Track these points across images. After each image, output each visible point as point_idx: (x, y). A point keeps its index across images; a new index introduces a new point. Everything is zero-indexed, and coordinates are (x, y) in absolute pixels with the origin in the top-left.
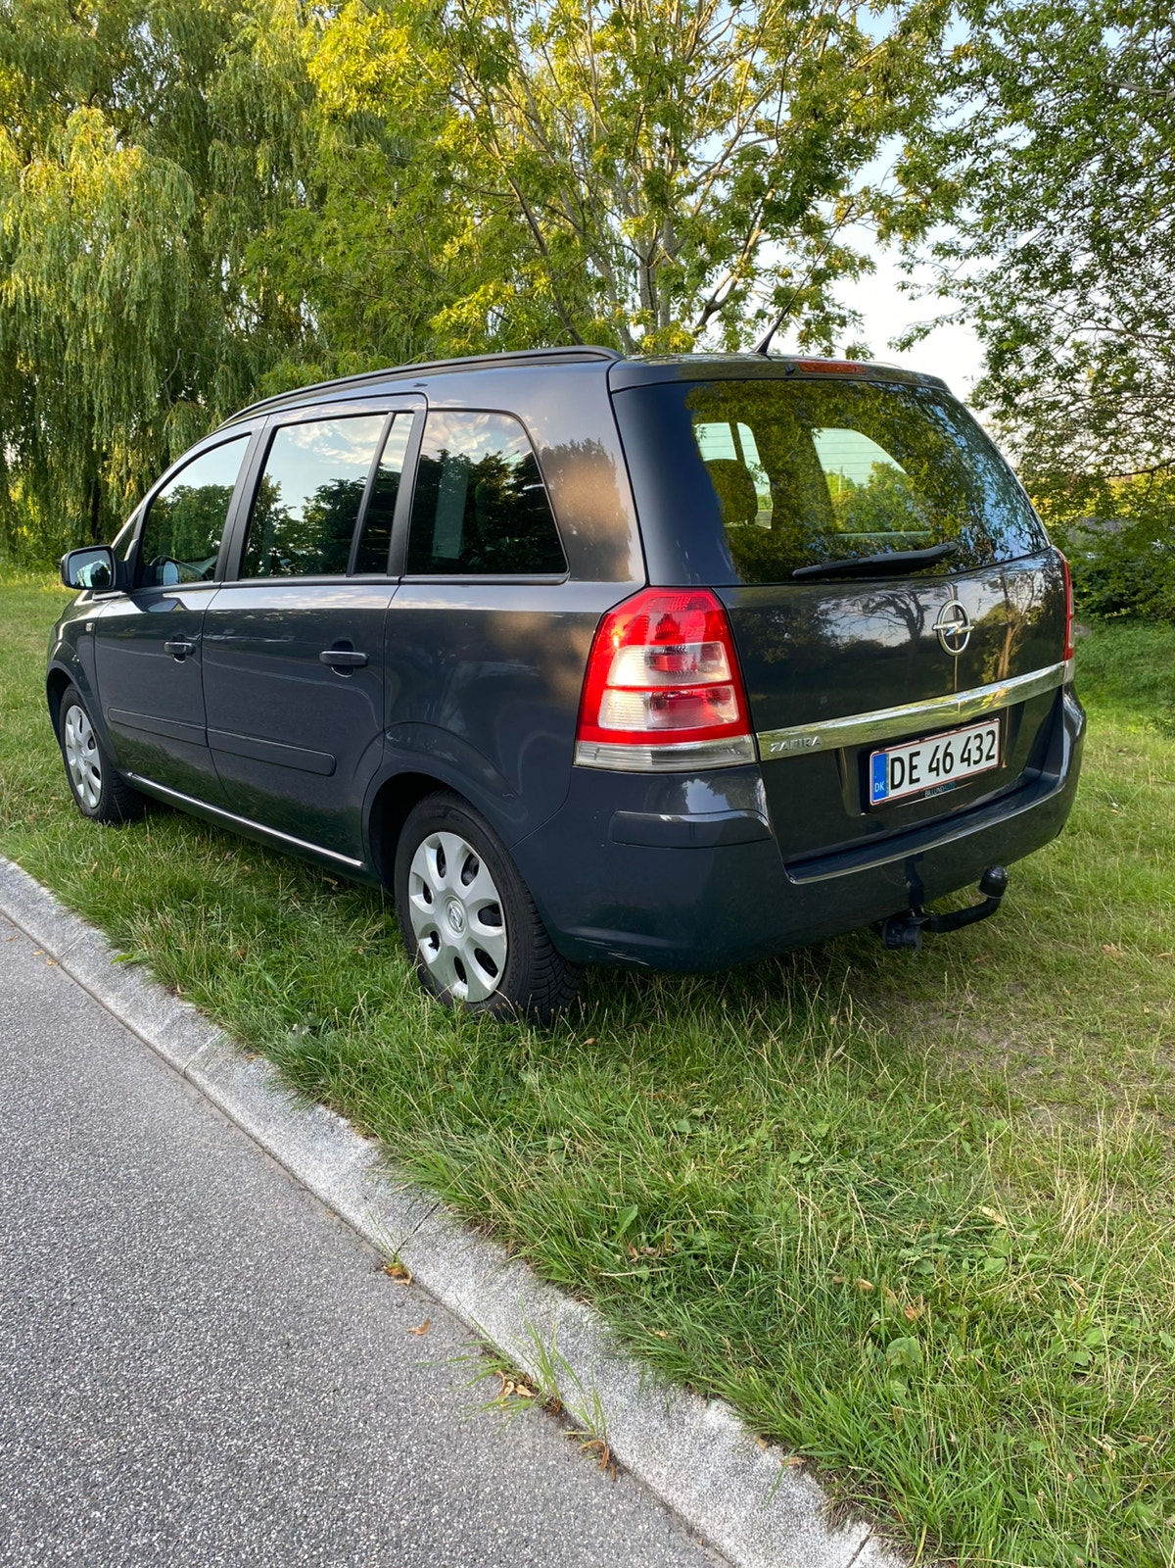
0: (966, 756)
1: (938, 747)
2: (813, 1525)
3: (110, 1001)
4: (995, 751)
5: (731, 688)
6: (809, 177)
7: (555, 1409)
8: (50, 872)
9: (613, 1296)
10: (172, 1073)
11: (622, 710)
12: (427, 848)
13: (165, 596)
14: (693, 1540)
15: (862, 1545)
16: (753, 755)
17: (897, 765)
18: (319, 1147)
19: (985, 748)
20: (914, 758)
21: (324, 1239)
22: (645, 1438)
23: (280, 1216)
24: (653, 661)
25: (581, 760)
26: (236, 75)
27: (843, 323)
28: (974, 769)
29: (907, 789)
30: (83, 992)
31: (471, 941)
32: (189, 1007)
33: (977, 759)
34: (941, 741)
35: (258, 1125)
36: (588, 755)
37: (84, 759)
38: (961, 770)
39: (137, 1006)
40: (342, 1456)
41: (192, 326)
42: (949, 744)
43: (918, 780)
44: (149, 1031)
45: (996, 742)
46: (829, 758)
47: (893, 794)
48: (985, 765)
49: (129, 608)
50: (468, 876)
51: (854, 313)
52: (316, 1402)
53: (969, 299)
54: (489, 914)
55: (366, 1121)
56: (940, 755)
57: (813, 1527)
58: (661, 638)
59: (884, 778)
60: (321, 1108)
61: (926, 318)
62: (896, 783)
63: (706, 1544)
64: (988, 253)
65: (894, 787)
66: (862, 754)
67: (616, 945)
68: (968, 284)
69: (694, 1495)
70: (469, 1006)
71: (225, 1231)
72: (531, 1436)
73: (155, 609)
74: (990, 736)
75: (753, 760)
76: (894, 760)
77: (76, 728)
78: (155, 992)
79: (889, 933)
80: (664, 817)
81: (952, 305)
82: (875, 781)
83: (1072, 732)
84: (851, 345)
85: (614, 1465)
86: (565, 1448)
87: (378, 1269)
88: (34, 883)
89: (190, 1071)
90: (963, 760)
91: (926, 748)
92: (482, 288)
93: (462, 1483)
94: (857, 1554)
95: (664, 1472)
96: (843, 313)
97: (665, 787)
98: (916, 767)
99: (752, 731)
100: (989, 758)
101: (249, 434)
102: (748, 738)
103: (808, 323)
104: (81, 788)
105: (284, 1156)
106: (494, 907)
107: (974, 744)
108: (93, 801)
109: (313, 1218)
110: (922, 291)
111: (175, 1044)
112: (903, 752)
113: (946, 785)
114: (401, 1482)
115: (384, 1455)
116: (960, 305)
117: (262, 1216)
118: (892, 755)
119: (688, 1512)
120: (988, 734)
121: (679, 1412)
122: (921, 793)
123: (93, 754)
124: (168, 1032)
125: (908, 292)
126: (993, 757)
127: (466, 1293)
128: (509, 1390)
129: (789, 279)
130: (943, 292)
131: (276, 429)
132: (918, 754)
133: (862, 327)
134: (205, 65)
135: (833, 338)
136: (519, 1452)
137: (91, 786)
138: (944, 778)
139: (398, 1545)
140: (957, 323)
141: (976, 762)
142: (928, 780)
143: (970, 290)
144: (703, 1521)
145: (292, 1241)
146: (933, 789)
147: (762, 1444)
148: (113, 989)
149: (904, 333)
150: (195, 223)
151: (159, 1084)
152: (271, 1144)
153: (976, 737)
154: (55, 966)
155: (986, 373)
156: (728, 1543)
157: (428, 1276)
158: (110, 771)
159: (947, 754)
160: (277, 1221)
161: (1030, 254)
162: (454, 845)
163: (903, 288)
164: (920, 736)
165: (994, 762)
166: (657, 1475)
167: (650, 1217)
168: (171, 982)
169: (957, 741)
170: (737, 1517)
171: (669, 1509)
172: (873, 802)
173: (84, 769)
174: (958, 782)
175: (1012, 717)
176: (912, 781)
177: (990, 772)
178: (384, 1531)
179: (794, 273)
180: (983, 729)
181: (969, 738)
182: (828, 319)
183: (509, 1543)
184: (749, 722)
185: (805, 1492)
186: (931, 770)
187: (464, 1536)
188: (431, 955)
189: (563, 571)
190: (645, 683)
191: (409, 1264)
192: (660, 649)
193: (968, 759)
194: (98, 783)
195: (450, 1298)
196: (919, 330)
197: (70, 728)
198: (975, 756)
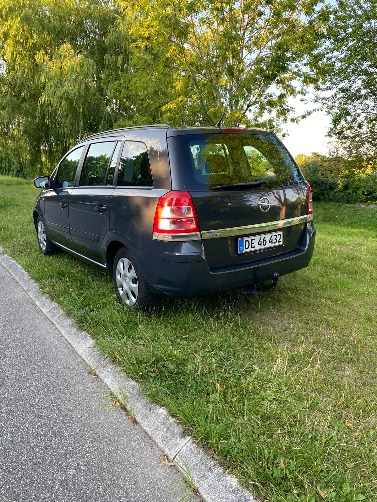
0: (271, 241)
1: (261, 238)
2: (178, 436)
3: (37, 303)
4: (281, 240)
5: (194, 219)
6: (277, 67)
7: (124, 409)
8: (27, 268)
9: (144, 380)
10: (49, 322)
11: (164, 225)
12: (121, 262)
13: (64, 190)
14: (150, 440)
15: (188, 441)
16: (200, 237)
17: (247, 242)
18: (81, 342)
19: (278, 239)
20: (253, 241)
21: (78, 365)
22: (144, 415)
23: (68, 359)
24: (173, 211)
25: (154, 238)
26: (113, 35)
27: (289, 111)
28: (274, 245)
29: (250, 249)
30: (31, 301)
31: (130, 288)
32: (56, 305)
33: (275, 242)
34: (262, 237)
35: (68, 336)
36: (157, 236)
37: (42, 237)
38: (269, 245)
39: (44, 304)
40: (66, 415)
41: (96, 109)
42: (265, 237)
43: (254, 247)
44: (45, 311)
45: (282, 237)
46: (223, 240)
47: (246, 251)
48: (277, 244)
49: (53, 194)
50: (130, 270)
51: (292, 108)
52: (63, 403)
53: (324, 103)
54: (134, 281)
55: (94, 336)
56: (262, 240)
57: (178, 437)
58: (176, 205)
59: (243, 246)
60: (84, 332)
61: (311, 109)
62: (247, 247)
63: (153, 441)
64: (331, 90)
65: (246, 249)
66: (235, 239)
67: (164, 290)
68: (324, 99)
69: (152, 429)
70: (129, 307)
71: (52, 362)
72: (116, 415)
73: (61, 194)
74: (280, 236)
75: (200, 239)
76: (246, 241)
77: (40, 228)
78: (49, 300)
79: (248, 291)
80: (177, 254)
81: (318, 105)
82: (240, 246)
83: (310, 235)
84: (293, 117)
85: (135, 422)
86: (124, 418)
87: (89, 373)
88: (24, 271)
89: (53, 322)
90: (270, 242)
91: (257, 238)
92: (177, 99)
93: (95, 423)
94: (186, 443)
95: (146, 424)
96: (288, 108)
97: (177, 246)
98: (253, 243)
99: (200, 231)
100: (279, 242)
101: (84, 146)
102: (198, 233)
103: (278, 111)
104: (41, 245)
105: (72, 344)
106: (135, 279)
107: (274, 238)
108: (44, 249)
109: (76, 360)
110: (308, 101)
111: (51, 314)
112: (249, 239)
113: (264, 249)
114: (79, 422)
115: (77, 416)
116: (321, 105)
117: (63, 359)
118: (245, 239)
119: (149, 433)
120: (279, 235)
121: (153, 409)
122: (255, 251)
123: (44, 235)
124: (50, 311)
125: (304, 102)
126: (281, 242)
127: (109, 380)
128: (114, 403)
129: (271, 98)
130: (316, 101)
131: (90, 145)
132: (254, 239)
133: (294, 112)
135: (287, 115)
136: (112, 418)
137: (43, 244)
138: (263, 247)
139: (74, 436)
140: (320, 111)
141: (274, 243)
142: (257, 247)
143: (324, 101)
144: (152, 435)
145: (69, 365)
146: (259, 250)
147: (171, 417)
148: (38, 300)
149: (304, 114)
150: (99, 78)
151: (45, 325)
152: (70, 341)
153: (274, 236)
154: (25, 294)
155: (332, 126)
156: (157, 441)
157: (101, 375)
158: (48, 240)
159: (264, 240)
160: (66, 360)
161: (343, 90)
162: (126, 261)
163: (302, 101)
164: (255, 234)
165: (281, 243)
166: (144, 424)
167: (157, 361)
168: (53, 297)
169: (268, 237)
170: (161, 434)
171: (146, 433)
172: (239, 252)
173: (42, 239)
174: (268, 248)
175: (288, 231)
176: (252, 247)
177: (280, 246)
178: (71, 432)
179: (273, 96)
180: (277, 234)
181: (272, 236)
182: (284, 109)
183: (102, 437)
184: (199, 228)
185: (178, 429)
186: (259, 244)
187: (92, 435)
188: (121, 292)
189: (152, 186)
190: (170, 217)
191: (97, 372)
192: (176, 208)
193: (272, 242)
194: (45, 243)
195: (105, 381)
196: (308, 113)
197: (39, 227)
198: (274, 241)
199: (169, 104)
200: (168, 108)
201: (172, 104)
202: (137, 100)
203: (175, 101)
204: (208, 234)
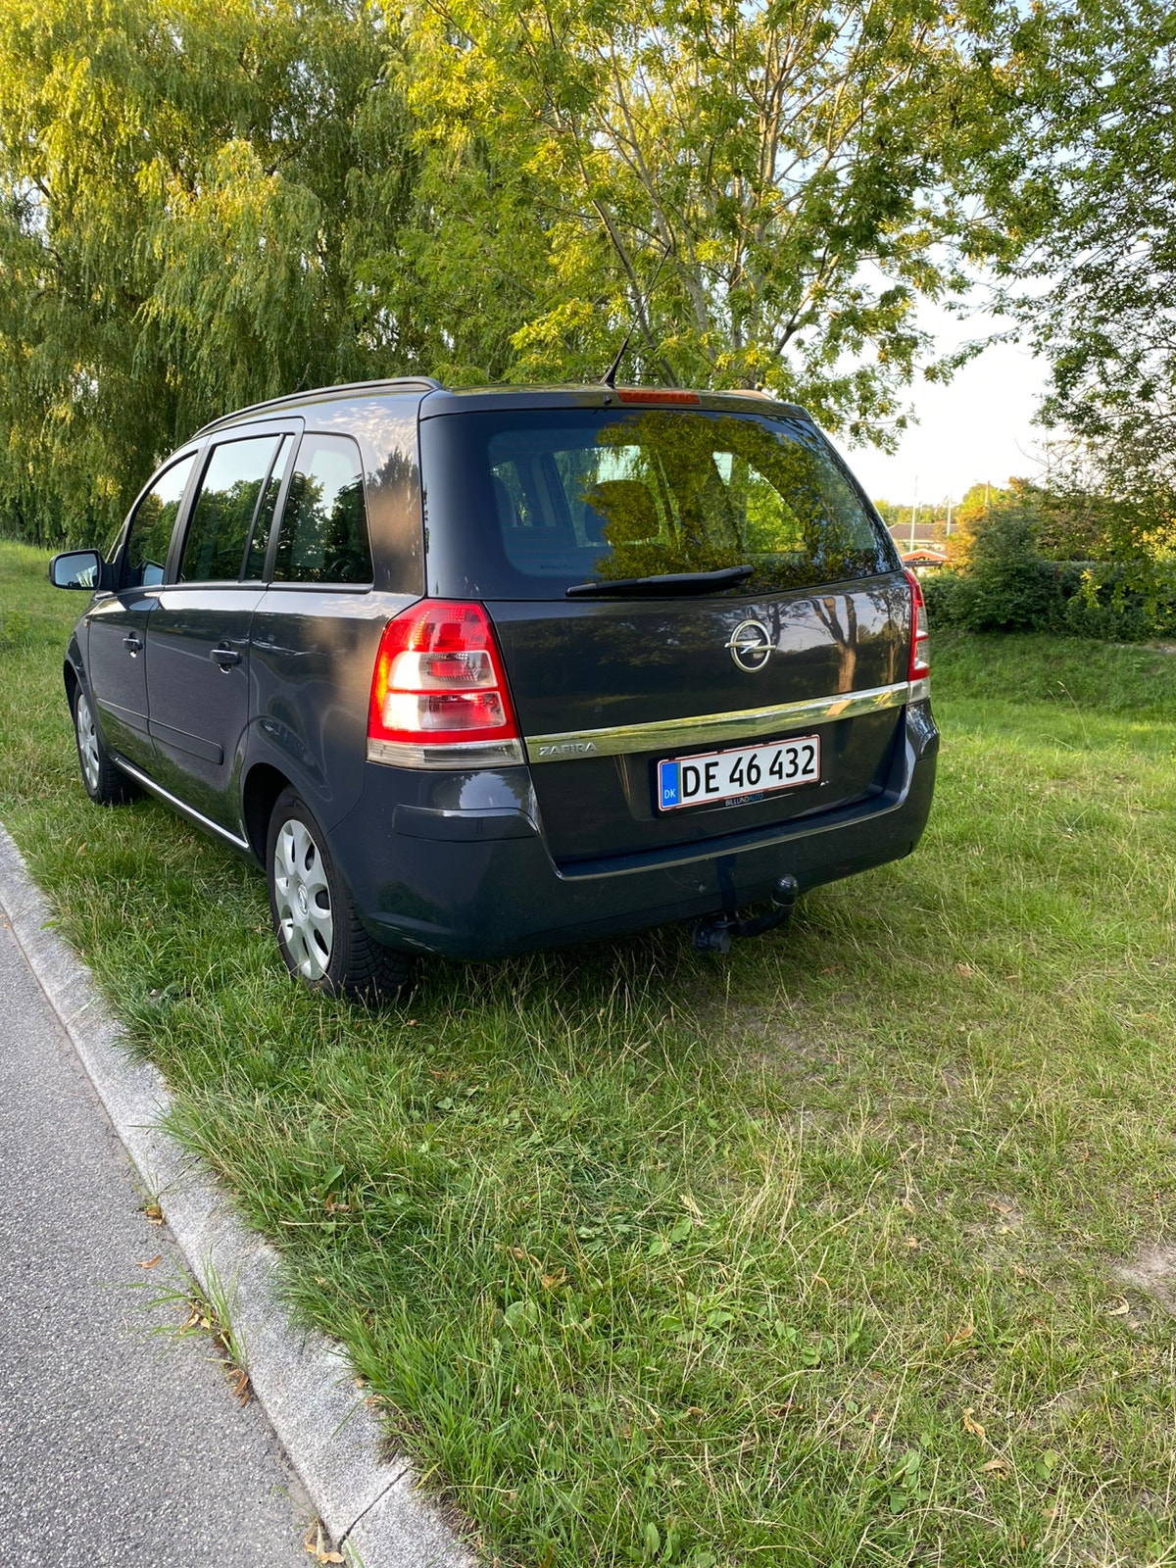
0: (776, 768)
1: (740, 759)
2: (370, 1457)
3: (34, 962)
4: (814, 765)
5: (498, 693)
6: (873, 202)
7: (222, 1343)
8: (30, 843)
9: (296, 1243)
10: (58, 1028)
11: (403, 713)
12: (285, 835)
13: (146, 594)
14: (284, 1463)
15: (400, 1476)
16: (521, 757)
17: (691, 775)
18: (136, 1100)
19: (801, 762)
20: (711, 769)
21: (110, 1180)
22: (280, 1375)
23: (83, 1158)
24: (429, 666)
25: (372, 756)
26: (375, 107)
27: (915, 344)
28: (786, 782)
29: (702, 797)
30: (21, 953)
31: (310, 922)
32: (86, 970)
33: (791, 771)
34: (746, 754)
35: (100, 1077)
36: (380, 752)
37: (89, 744)
38: (769, 782)
39: (52, 966)
40: (22, 1362)
42: (755, 756)
43: (717, 789)
44: (52, 989)
45: (815, 757)
46: (603, 765)
47: (686, 801)
48: (800, 778)
49: (117, 607)
50: (310, 861)
51: (925, 335)
52: (25, 1316)
53: (1024, 318)
54: (321, 899)
55: (174, 1075)
56: (744, 766)
57: (370, 1456)
58: (440, 646)
59: (675, 786)
60: (150, 1066)
61: (980, 337)
62: (690, 790)
63: (291, 1467)
64: (1046, 273)
65: (687, 794)
66: (647, 762)
67: (408, 931)
68: (1023, 302)
69: (295, 1422)
70: (308, 983)
71: (29, 1166)
72: (196, 1364)
73: (134, 607)
74: (808, 752)
75: (522, 761)
76: (686, 770)
77: (83, 715)
78: (68, 954)
79: (698, 935)
80: (447, 814)
81: (1006, 323)
82: (664, 787)
83: (916, 749)
84: (931, 365)
85: (248, 1392)
86: (216, 1375)
87: (141, 1210)
88: (17, 854)
89: (69, 1027)
90: (772, 772)
91: (726, 761)
92: (560, 307)
93: (111, 1395)
94: (392, 1484)
95: (280, 1401)
96: (914, 334)
97: (446, 783)
98: (714, 777)
99: (520, 735)
100: (805, 772)
101: (196, 452)
102: (515, 742)
103: (882, 344)
104: (87, 770)
105: (109, 1106)
106: (325, 891)
107: (786, 758)
108: (95, 783)
109: (111, 1162)
110: (970, 311)
111: (66, 1002)
112: (699, 762)
113: (754, 796)
114: (60, 1387)
115: (58, 1365)
116: (1014, 322)
117: (67, 1158)
118: (685, 763)
119: (283, 1436)
120: (804, 749)
121: (311, 1351)
122: (721, 802)
123: (92, 738)
124: (65, 993)
125: (956, 312)
126: (812, 771)
127: (194, 1236)
128: (193, 1322)
129: (858, 301)
130: (999, 310)
131: (214, 447)
132: (716, 764)
133: (933, 349)
134: (351, 99)
135: (912, 358)
136: (176, 1375)
137: (93, 769)
138: (748, 788)
139: (28, 1440)
140: (1011, 342)
141: (788, 776)
142: (727, 790)
143: (1025, 308)
144: (292, 1446)
145: (82, 1180)
146: (735, 799)
147: (360, 1383)
148: (40, 951)
149: (957, 351)
151: (42, 1037)
152: (103, 1093)
153: (788, 751)
154: (9, 930)
155: (1053, 391)
156: (303, 1466)
157: (173, 1218)
158: (104, 754)
159: (751, 766)
160: (78, 1161)
161: (1090, 274)
162: (299, 828)
163: (951, 308)
164: (720, 747)
165: (814, 776)
166: (272, 1399)
167: (351, 1177)
168: (82, 944)
169: (765, 755)
170: (319, 1442)
171: (275, 1435)
172: (662, 807)
173: (89, 752)
174: (767, 793)
175: (836, 735)
176: (708, 790)
177: (808, 785)
178: (23, 1426)
179: (864, 294)
180: (798, 744)
181: (780, 752)
182: (899, 339)
183: (123, 1448)
184: (517, 727)
185: (374, 1429)
186: (732, 780)
187: (90, 1437)
188: (289, 933)
189: (370, 582)
190: (419, 686)
191: (164, 1205)
192: (443, 655)
193: (780, 772)
194: (97, 765)
195: (183, 1239)
196: (972, 348)
197: (80, 714)
198: (788, 769)
199: (535, 323)
200: (531, 337)
201: (543, 323)
202: (442, 311)
203: (553, 315)
204: (549, 746)
